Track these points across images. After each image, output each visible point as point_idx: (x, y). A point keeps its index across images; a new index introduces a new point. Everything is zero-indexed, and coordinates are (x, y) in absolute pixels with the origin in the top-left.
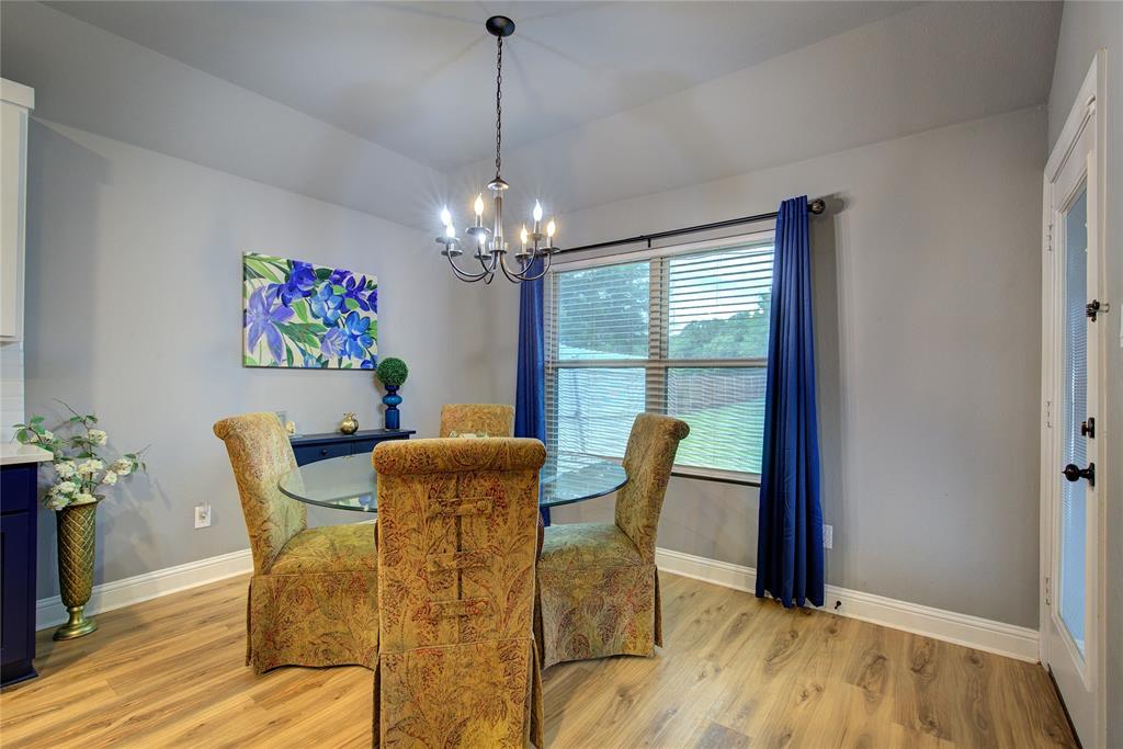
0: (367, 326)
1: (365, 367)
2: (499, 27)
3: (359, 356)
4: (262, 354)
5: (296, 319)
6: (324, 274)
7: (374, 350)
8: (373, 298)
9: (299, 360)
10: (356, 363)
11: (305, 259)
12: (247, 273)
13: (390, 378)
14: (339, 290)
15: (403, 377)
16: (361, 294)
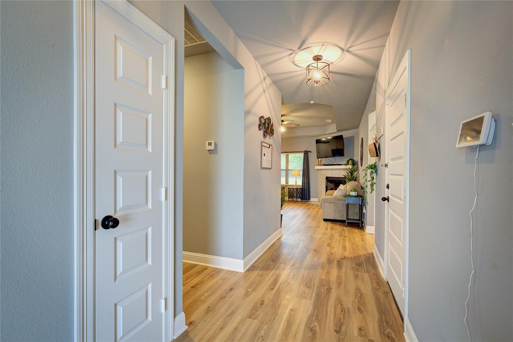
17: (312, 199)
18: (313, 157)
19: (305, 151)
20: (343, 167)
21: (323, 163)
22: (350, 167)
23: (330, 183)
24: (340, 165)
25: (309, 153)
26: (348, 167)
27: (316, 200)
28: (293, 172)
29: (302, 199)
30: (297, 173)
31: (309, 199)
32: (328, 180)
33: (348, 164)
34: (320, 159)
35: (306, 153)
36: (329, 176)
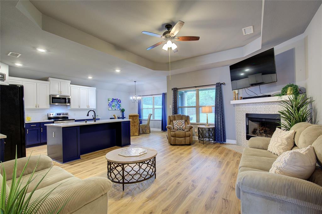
0: (120, 105)
1: (120, 110)
2: (135, 82)
3: (119, 108)
4: (110, 109)
5: (113, 105)
6: (116, 99)
7: (121, 108)
8: (120, 101)
9: (113, 109)
10: (119, 109)
11: (113, 98)
12: (109, 100)
13: (123, 111)
14: (117, 101)
15: (124, 111)
16: (119, 101)
17: (228, 141)
18: (227, 90)
19: (218, 84)
20: (276, 99)
21: (241, 96)
22: (292, 97)
23: (252, 121)
24: (269, 96)
25: (222, 85)
26: (285, 98)
27: (234, 142)
28: (203, 108)
29: (215, 140)
30: (207, 109)
31: (225, 140)
32: (250, 117)
33: (284, 93)
34: (236, 91)
35: (219, 87)
36: (251, 112)
